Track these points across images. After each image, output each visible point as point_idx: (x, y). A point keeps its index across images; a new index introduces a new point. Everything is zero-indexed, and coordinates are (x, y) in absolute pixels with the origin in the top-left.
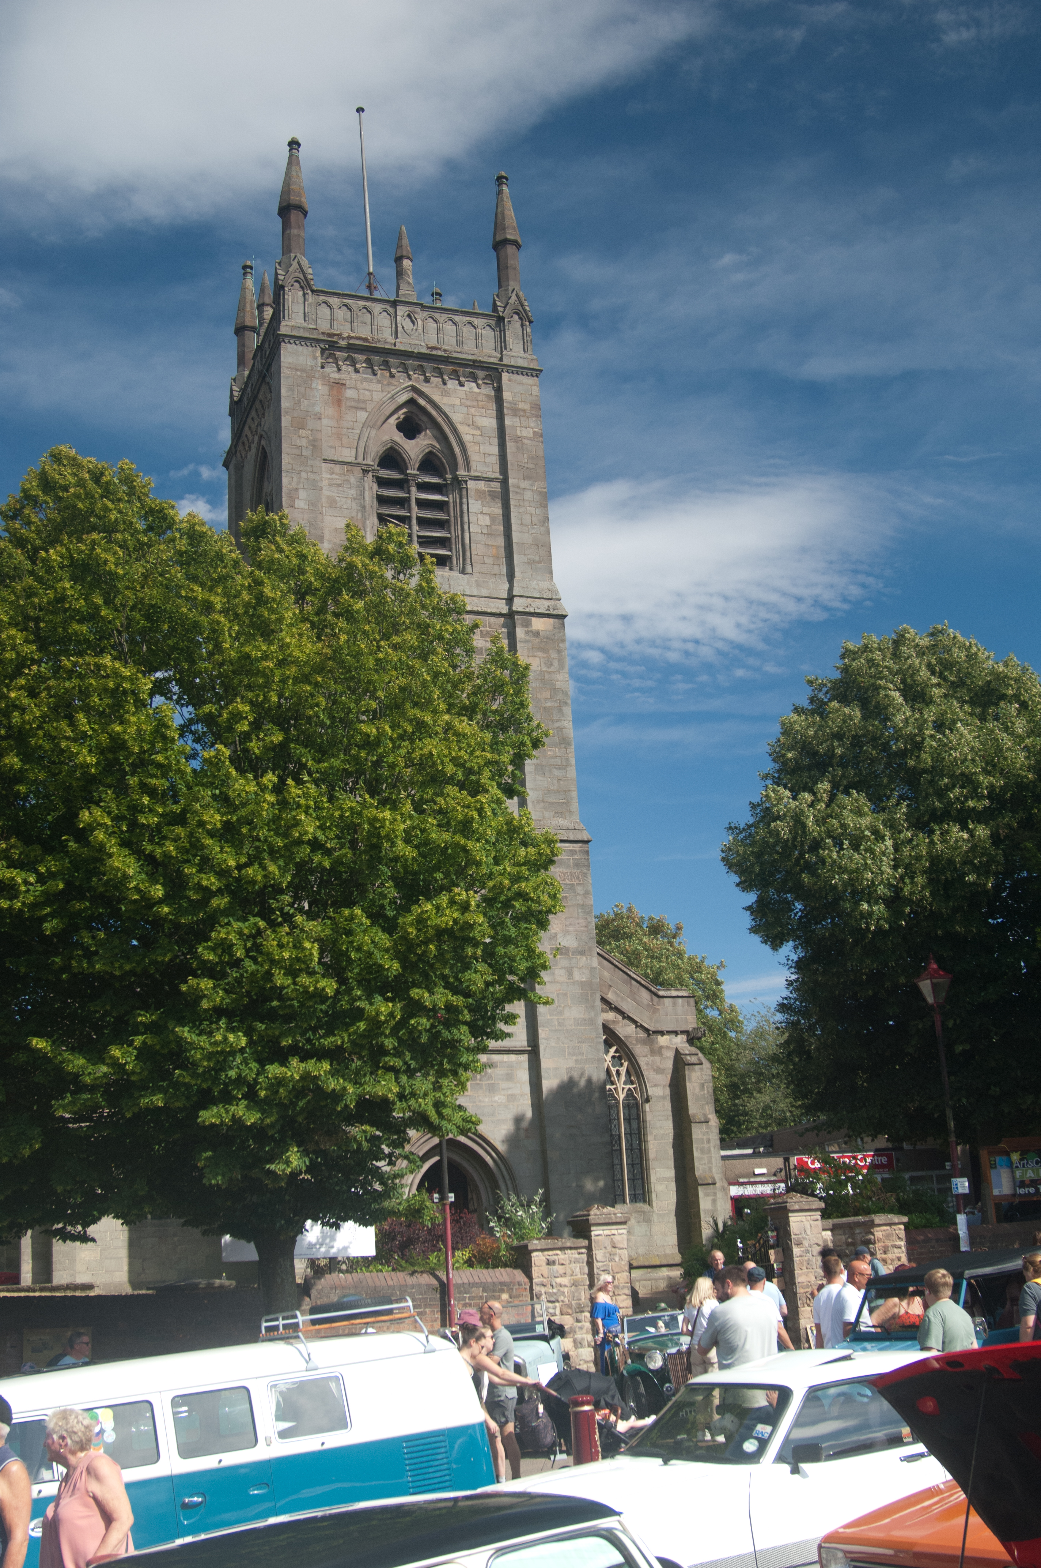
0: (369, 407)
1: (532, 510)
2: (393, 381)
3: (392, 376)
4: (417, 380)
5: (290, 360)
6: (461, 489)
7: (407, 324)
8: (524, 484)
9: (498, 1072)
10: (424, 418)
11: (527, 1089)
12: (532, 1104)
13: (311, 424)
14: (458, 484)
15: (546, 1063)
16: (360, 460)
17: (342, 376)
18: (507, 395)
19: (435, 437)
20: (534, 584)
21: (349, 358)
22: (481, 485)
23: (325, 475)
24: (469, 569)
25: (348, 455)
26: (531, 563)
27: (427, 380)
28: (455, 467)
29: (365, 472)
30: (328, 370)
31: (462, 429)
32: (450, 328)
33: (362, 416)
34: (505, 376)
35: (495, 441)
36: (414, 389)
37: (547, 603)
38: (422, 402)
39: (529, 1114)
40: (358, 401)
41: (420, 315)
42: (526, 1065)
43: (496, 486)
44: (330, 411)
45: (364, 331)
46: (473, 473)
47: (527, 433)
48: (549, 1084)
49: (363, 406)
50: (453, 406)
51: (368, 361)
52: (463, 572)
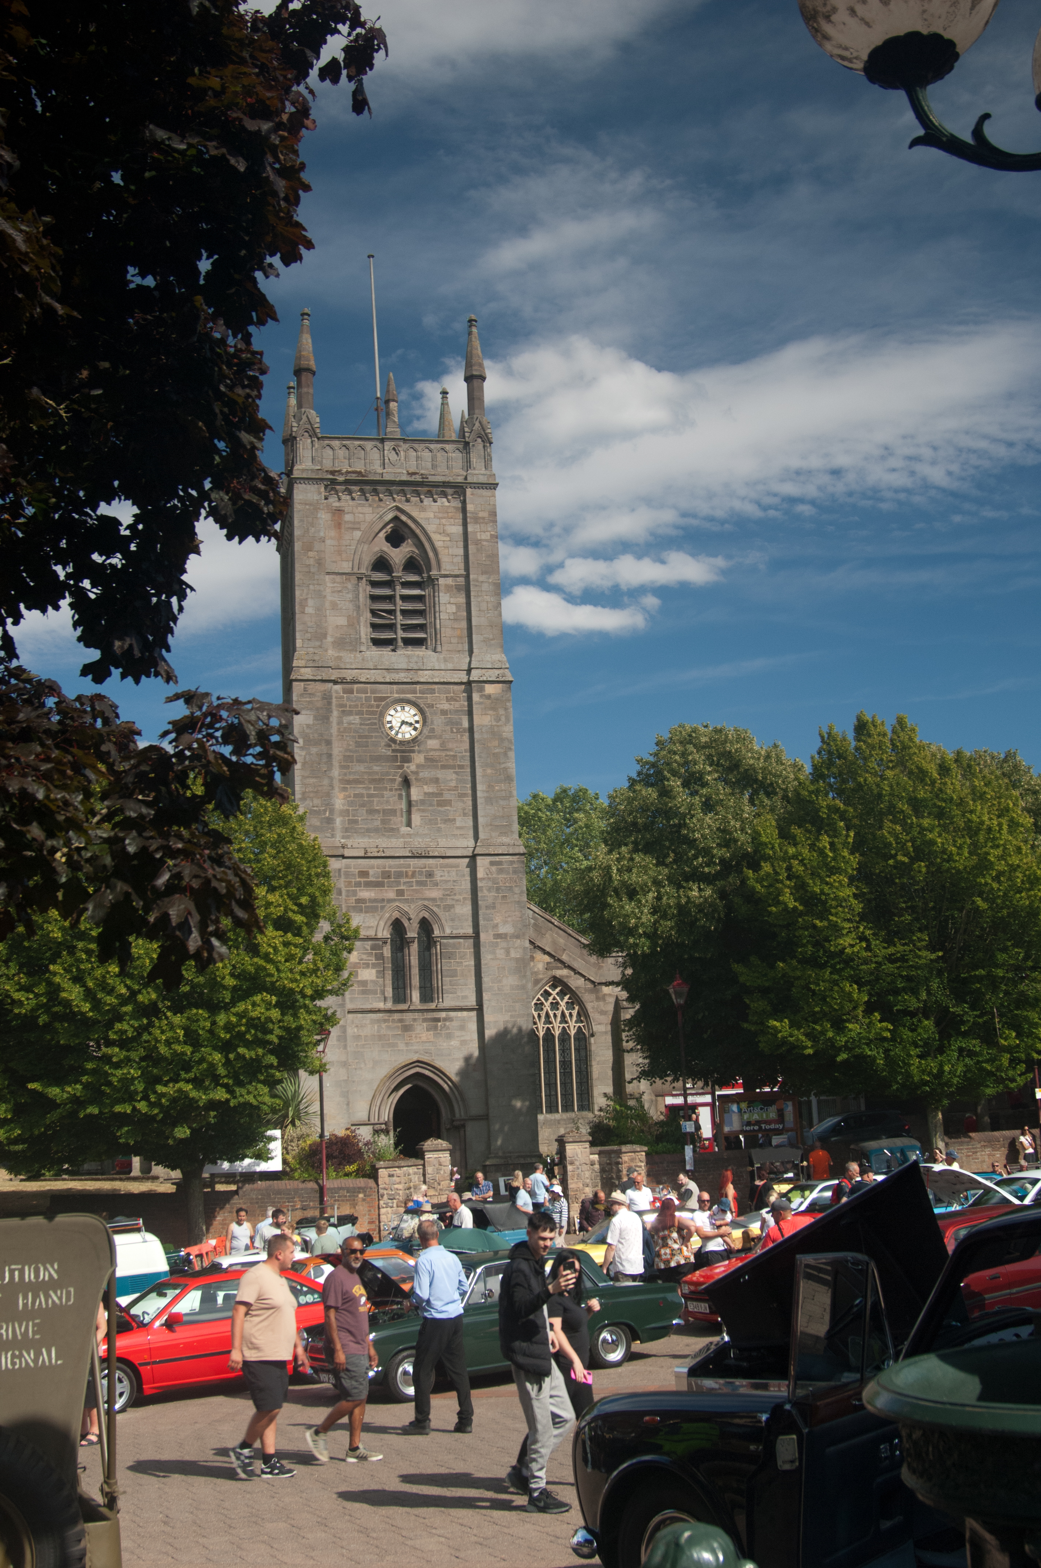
0: (363, 527)
1: (488, 598)
2: (381, 504)
3: (381, 500)
4: (400, 501)
5: (301, 497)
6: (434, 585)
7: (393, 456)
8: (482, 578)
9: (455, 1024)
10: (406, 530)
11: (475, 1036)
12: (479, 1047)
13: (317, 546)
14: (431, 582)
15: (488, 1018)
16: (356, 570)
17: (342, 504)
18: (470, 507)
19: (415, 544)
20: (488, 657)
21: (346, 490)
22: (450, 581)
23: (329, 585)
24: (439, 649)
25: (346, 567)
26: (486, 641)
27: (408, 501)
28: (429, 569)
29: (360, 579)
30: (331, 500)
31: (435, 537)
32: (427, 454)
33: (357, 534)
34: (469, 491)
35: (461, 544)
36: (398, 509)
37: (497, 672)
38: (404, 518)
39: (476, 1053)
40: (354, 523)
41: (404, 446)
42: (475, 1019)
43: (461, 581)
44: (333, 533)
45: (359, 467)
46: (443, 572)
47: (486, 536)
48: (489, 1032)
49: (357, 526)
50: (428, 519)
51: (361, 490)
52: (435, 651)
